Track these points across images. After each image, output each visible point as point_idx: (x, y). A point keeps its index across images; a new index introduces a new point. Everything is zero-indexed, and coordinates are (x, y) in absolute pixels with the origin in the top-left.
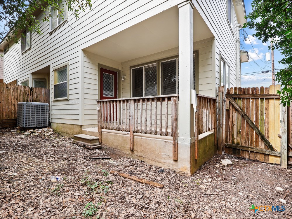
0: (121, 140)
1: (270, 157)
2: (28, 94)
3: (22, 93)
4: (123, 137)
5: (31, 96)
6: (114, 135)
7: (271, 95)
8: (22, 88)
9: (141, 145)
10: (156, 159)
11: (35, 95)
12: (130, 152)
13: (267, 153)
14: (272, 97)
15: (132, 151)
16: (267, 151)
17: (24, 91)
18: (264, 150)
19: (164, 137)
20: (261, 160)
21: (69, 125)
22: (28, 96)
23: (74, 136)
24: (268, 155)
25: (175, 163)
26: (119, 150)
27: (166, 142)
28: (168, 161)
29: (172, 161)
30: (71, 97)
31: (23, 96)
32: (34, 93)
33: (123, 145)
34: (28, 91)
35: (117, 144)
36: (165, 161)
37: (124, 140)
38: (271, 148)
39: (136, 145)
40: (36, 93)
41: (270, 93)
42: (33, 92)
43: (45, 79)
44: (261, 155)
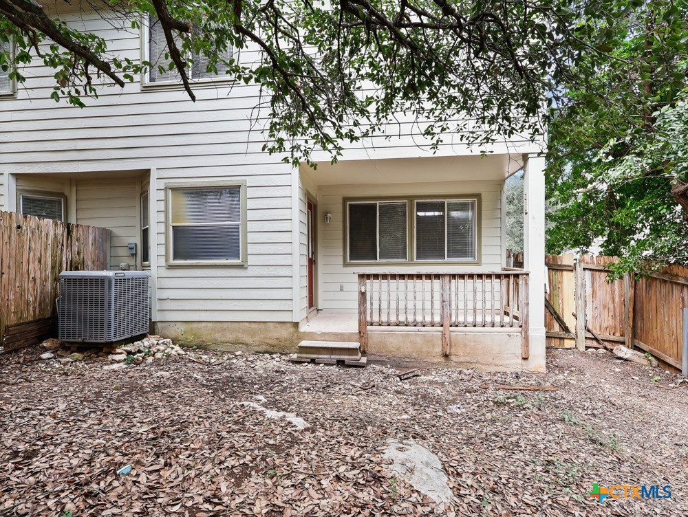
0: (419, 341)
1: (566, 341)
2: (63, 245)
3: (49, 242)
4: (424, 336)
5: (69, 249)
6: (402, 335)
7: (565, 266)
8: (51, 228)
9: (465, 345)
10: (494, 362)
11: (75, 249)
12: (443, 360)
13: (563, 336)
14: (566, 268)
15: (446, 356)
16: (562, 334)
17: (55, 234)
18: (560, 333)
19: (507, 329)
20: (556, 347)
21: (247, 324)
22: (62, 250)
23: (300, 347)
24: (564, 338)
25: (524, 362)
26: (415, 359)
27: (510, 336)
28: (514, 361)
29: (520, 361)
30: (251, 260)
31: (53, 250)
32: (74, 241)
33: (424, 350)
34: (63, 235)
35: (410, 350)
36: (508, 362)
37: (428, 342)
38: (566, 329)
39: (455, 346)
40: (77, 240)
41: (563, 264)
42: (71, 237)
43: (62, 195)
44: (556, 340)
